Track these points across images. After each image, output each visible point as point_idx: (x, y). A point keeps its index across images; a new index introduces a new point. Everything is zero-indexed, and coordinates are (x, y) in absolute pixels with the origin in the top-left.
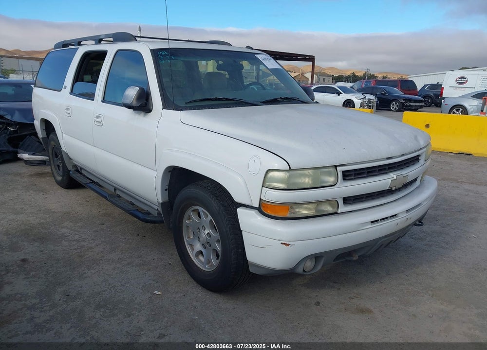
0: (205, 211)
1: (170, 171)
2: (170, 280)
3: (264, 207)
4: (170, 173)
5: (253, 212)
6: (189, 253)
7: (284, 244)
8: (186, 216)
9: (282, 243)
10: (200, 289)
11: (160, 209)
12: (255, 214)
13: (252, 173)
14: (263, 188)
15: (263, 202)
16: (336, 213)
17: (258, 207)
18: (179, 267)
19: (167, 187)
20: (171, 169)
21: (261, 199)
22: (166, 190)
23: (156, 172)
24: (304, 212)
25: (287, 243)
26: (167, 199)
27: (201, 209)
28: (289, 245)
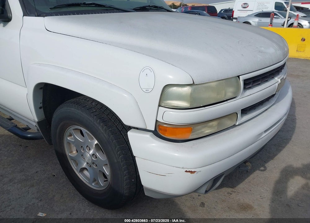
0: (88, 132)
1: (41, 88)
2: (54, 196)
3: (160, 129)
4: (42, 90)
5: (148, 136)
6: (73, 167)
7: (189, 172)
8: (67, 133)
9: (186, 171)
10: (86, 203)
11: (37, 126)
12: (151, 138)
13: (144, 90)
14: (160, 108)
15: (160, 124)
16: (235, 126)
17: (153, 129)
18: (64, 179)
19: (41, 105)
20: (42, 86)
21: (157, 121)
22: (40, 108)
23: (26, 89)
24: (208, 131)
25: (193, 170)
26: (43, 117)
27: (84, 130)
28: (195, 172)
